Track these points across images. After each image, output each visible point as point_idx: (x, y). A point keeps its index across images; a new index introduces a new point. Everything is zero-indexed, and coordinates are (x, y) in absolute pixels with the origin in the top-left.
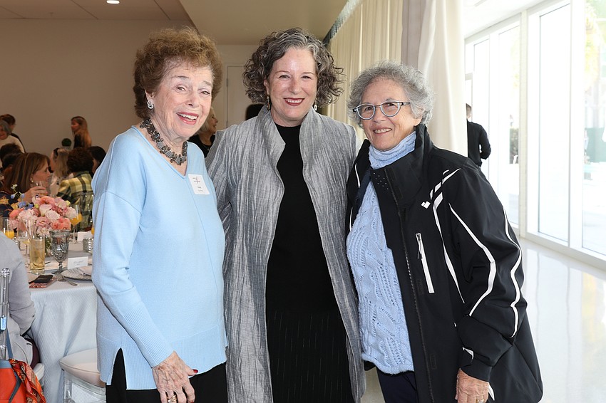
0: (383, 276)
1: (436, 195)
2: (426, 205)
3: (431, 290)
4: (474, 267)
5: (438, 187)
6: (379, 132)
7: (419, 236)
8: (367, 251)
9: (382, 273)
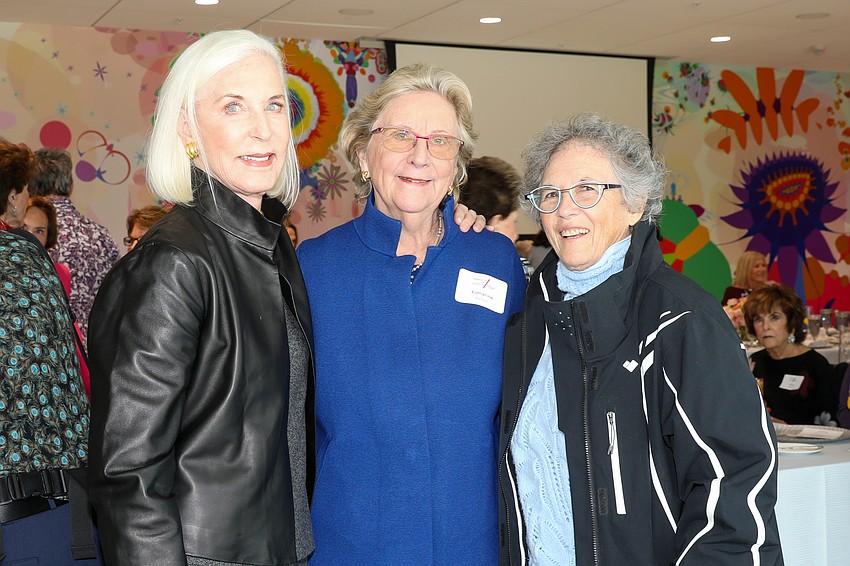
0: (552, 471)
1: (646, 352)
2: (631, 366)
3: (621, 509)
4: (695, 485)
5: (651, 338)
6: (567, 234)
7: (612, 417)
8: (533, 426)
9: (551, 466)
